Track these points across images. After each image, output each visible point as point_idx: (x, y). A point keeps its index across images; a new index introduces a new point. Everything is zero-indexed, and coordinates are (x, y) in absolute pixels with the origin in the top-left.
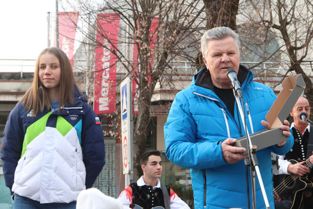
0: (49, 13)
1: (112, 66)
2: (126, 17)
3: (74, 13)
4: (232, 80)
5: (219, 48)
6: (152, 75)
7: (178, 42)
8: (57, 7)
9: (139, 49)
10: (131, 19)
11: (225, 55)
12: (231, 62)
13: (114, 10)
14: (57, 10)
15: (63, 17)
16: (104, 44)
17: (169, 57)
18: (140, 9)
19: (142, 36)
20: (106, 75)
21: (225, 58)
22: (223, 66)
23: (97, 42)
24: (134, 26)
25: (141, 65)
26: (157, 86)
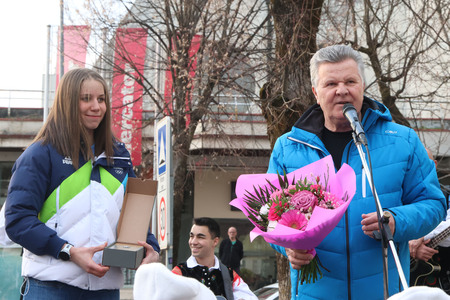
0: (49, 26)
1: (137, 101)
2: (156, 34)
3: (86, 27)
4: (351, 120)
5: (333, 75)
6: (191, 114)
7: (229, 68)
8: (62, 18)
9: (174, 78)
10: (163, 37)
11: (341, 85)
12: (350, 94)
13: (141, 23)
14: (62, 23)
15: (71, 33)
16: (126, 71)
17: (215, 90)
18: (176, 23)
19: (181, 60)
20: (127, 113)
21: (341, 88)
22: (339, 99)
23: (116, 66)
24: (168, 45)
25: (178, 100)
26: (199, 129)
